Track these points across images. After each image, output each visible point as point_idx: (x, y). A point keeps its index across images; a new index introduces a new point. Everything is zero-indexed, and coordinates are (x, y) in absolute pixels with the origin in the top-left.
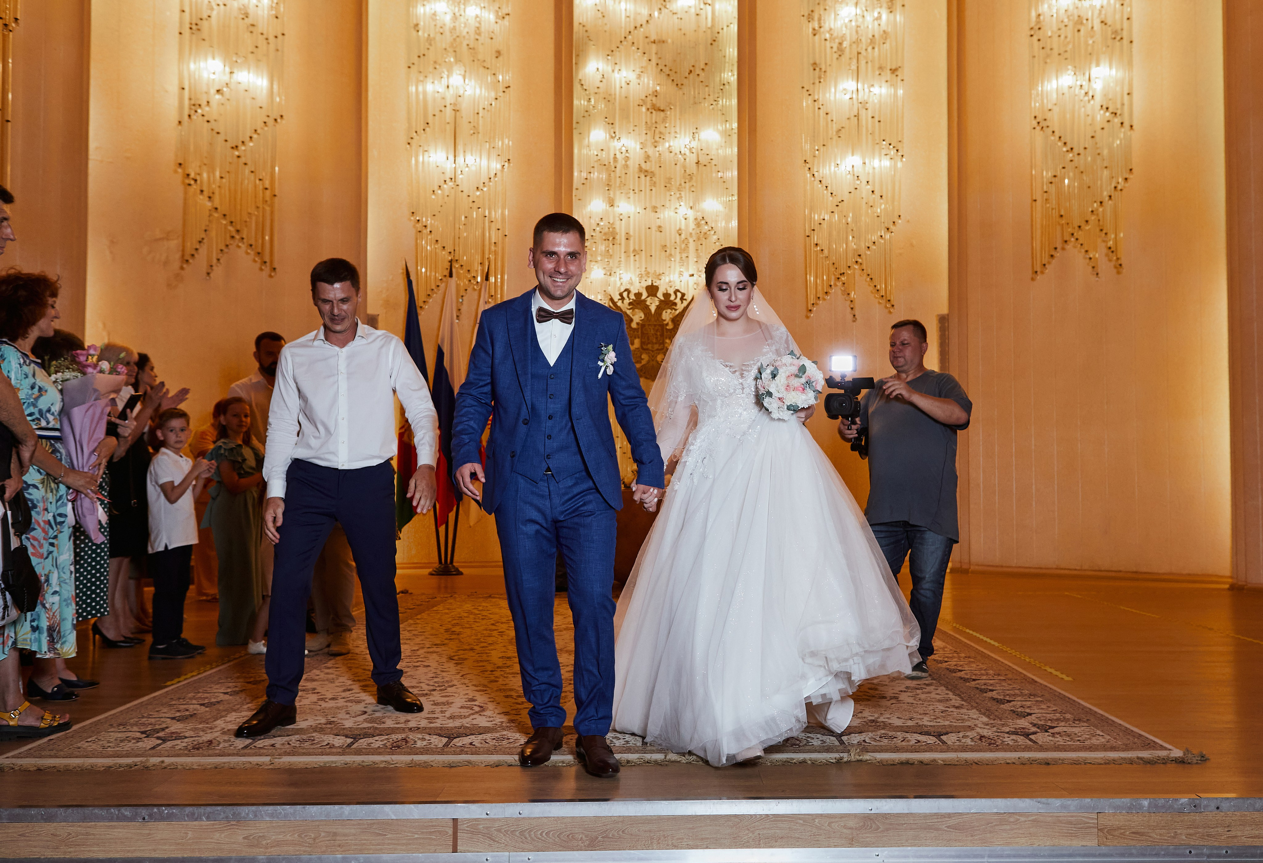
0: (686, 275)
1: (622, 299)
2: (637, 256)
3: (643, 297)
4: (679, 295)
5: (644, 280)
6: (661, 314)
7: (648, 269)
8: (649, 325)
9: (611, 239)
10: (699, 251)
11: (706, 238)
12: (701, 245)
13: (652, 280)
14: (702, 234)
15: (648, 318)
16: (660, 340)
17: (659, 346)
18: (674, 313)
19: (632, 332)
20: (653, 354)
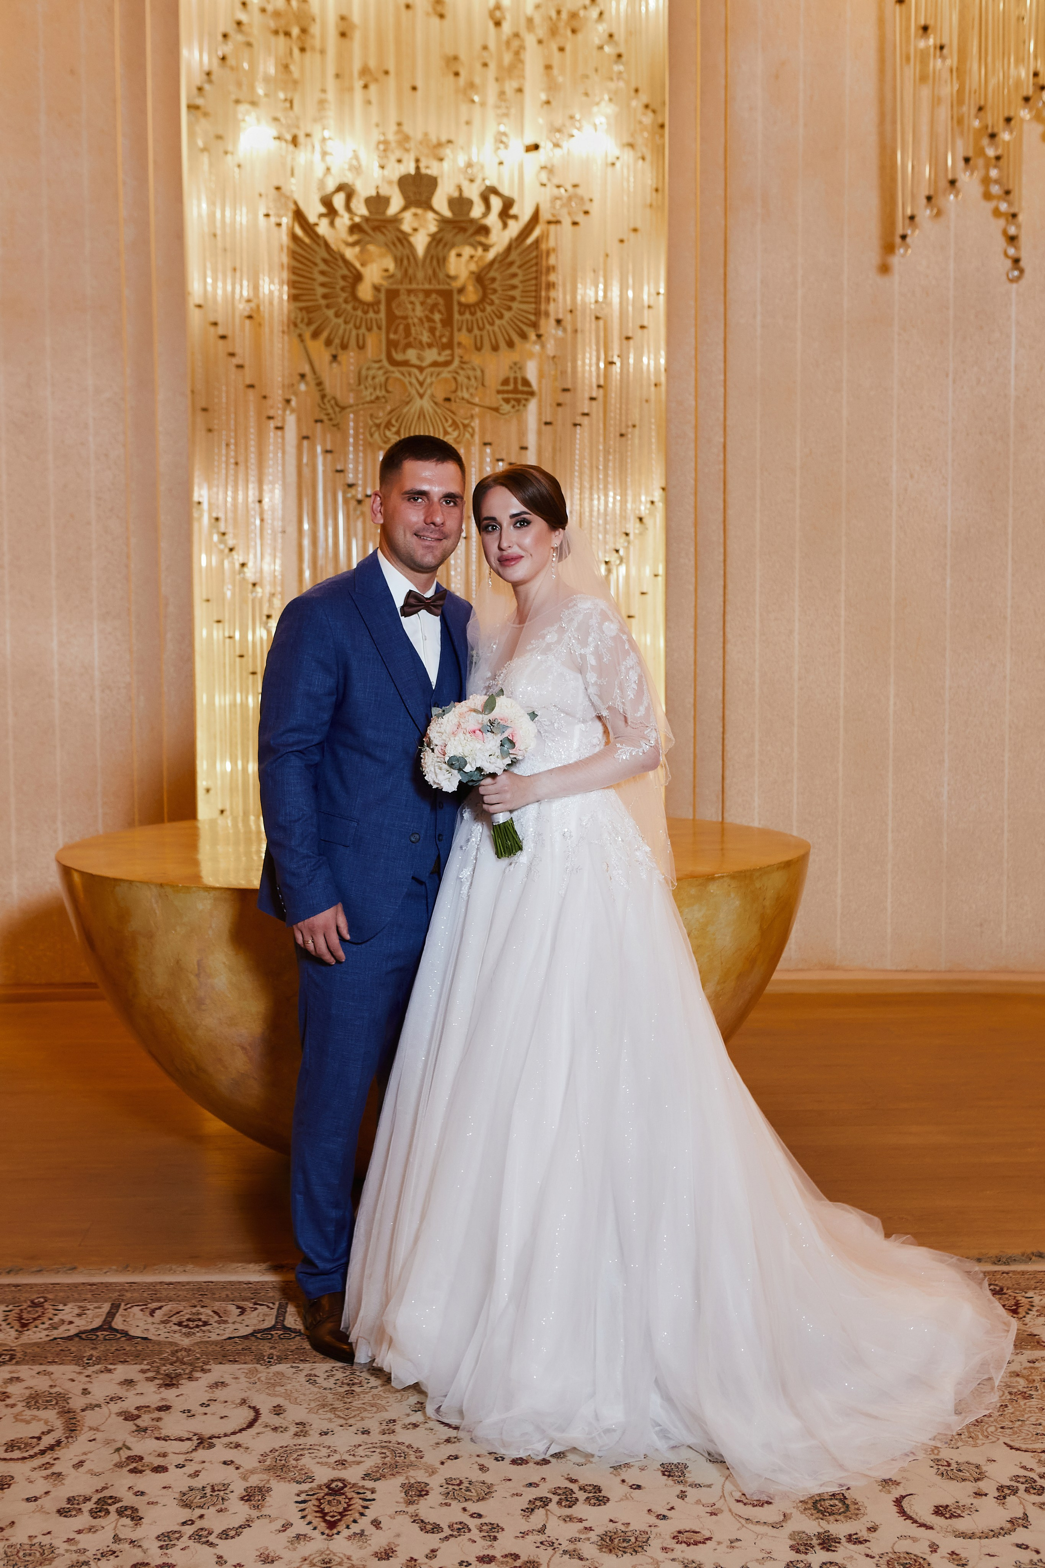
0: (517, 145)
1: (331, 212)
2: (373, 88)
4: (496, 203)
5: (393, 158)
6: (442, 261)
7: (406, 128)
8: (409, 292)
9: (295, 31)
10: (555, 71)
11: (574, 31)
12: (562, 49)
13: (417, 161)
14: (564, 15)
15: (406, 271)
16: (441, 337)
17: (439, 354)
18: (481, 258)
19: (359, 313)
20: (421, 378)
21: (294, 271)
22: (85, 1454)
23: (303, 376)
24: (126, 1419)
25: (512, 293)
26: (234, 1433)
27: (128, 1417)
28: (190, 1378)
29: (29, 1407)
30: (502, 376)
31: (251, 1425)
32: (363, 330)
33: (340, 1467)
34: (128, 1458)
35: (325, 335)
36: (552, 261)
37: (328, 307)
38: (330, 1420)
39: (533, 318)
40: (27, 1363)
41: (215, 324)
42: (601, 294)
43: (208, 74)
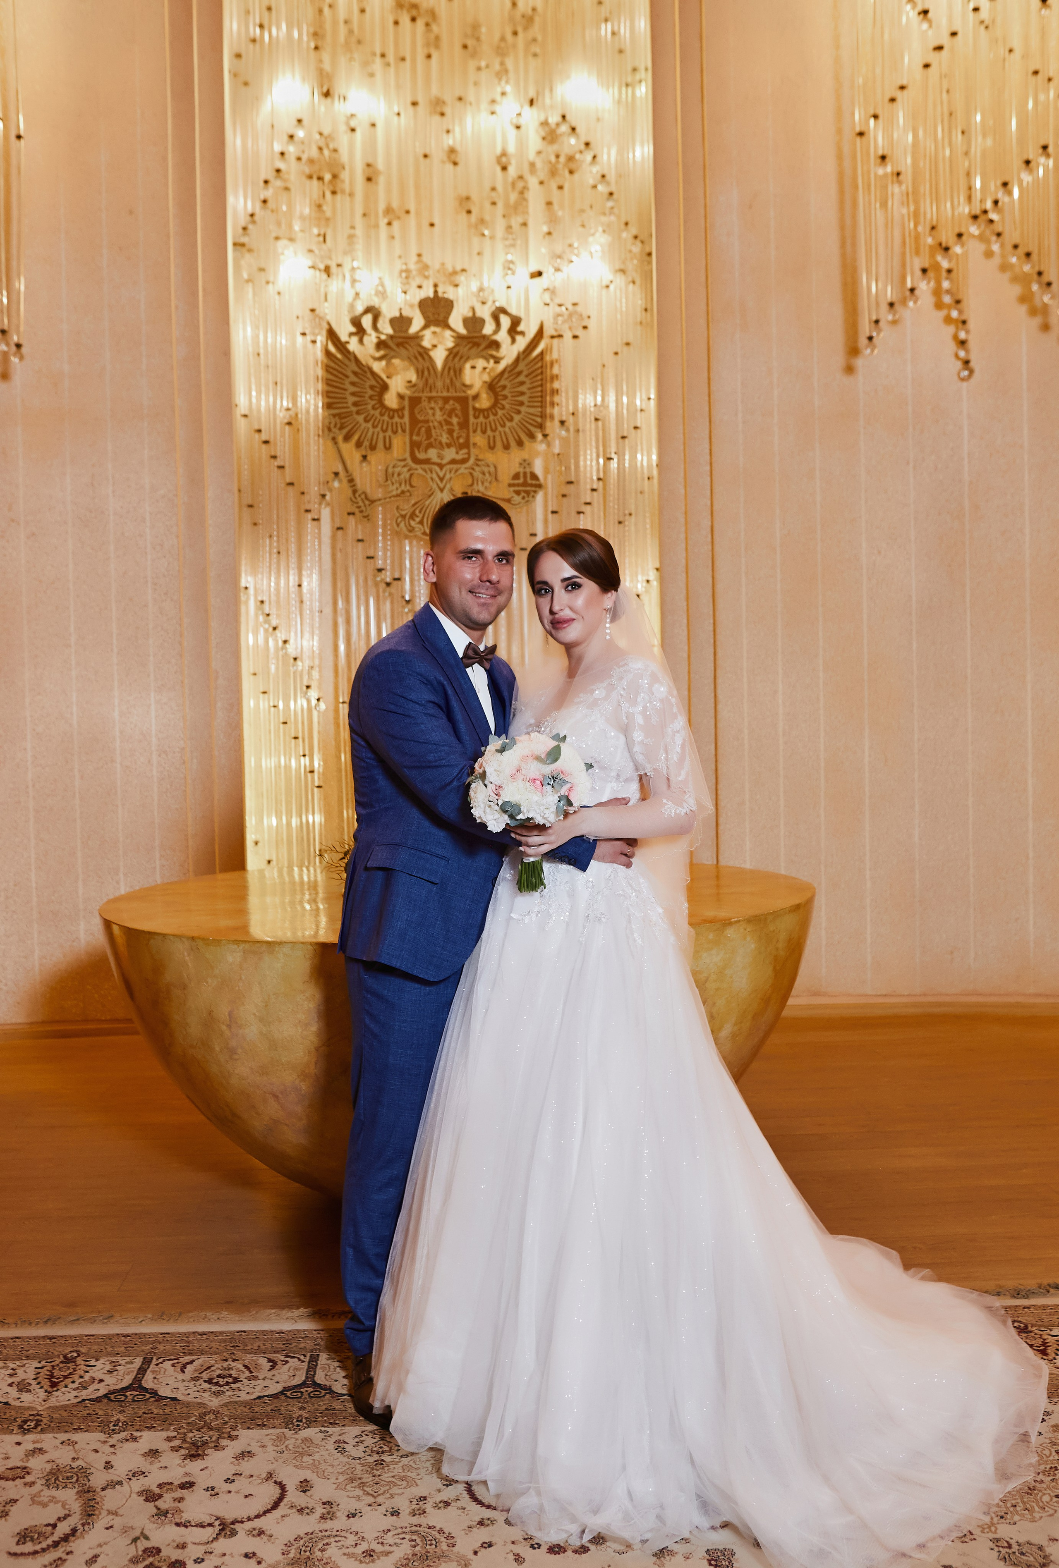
0: (523, 272)
1: (360, 331)
2: (396, 224)
3: (414, 329)
4: (505, 322)
5: (414, 284)
6: (459, 372)
7: (425, 259)
8: (430, 399)
9: (328, 177)
10: (556, 206)
11: (571, 172)
12: (561, 188)
13: (436, 286)
14: (562, 159)
15: (427, 381)
16: (458, 438)
17: (457, 453)
18: (492, 369)
19: (386, 418)
20: (441, 474)
21: (328, 382)
22: (100, 1545)
23: (336, 474)
24: (147, 1500)
25: (520, 398)
26: (258, 1516)
27: (150, 1497)
28: (217, 1447)
29: (48, 1486)
30: (513, 473)
31: (276, 1505)
32: (389, 433)
33: (367, 1559)
34: (145, 1550)
35: (356, 437)
36: (556, 370)
37: (358, 413)
38: (358, 1498)
39: (539, 420)
40: (53, 1431)
41: (259, 431)
42: (599, 399)
43: (252, 215)
